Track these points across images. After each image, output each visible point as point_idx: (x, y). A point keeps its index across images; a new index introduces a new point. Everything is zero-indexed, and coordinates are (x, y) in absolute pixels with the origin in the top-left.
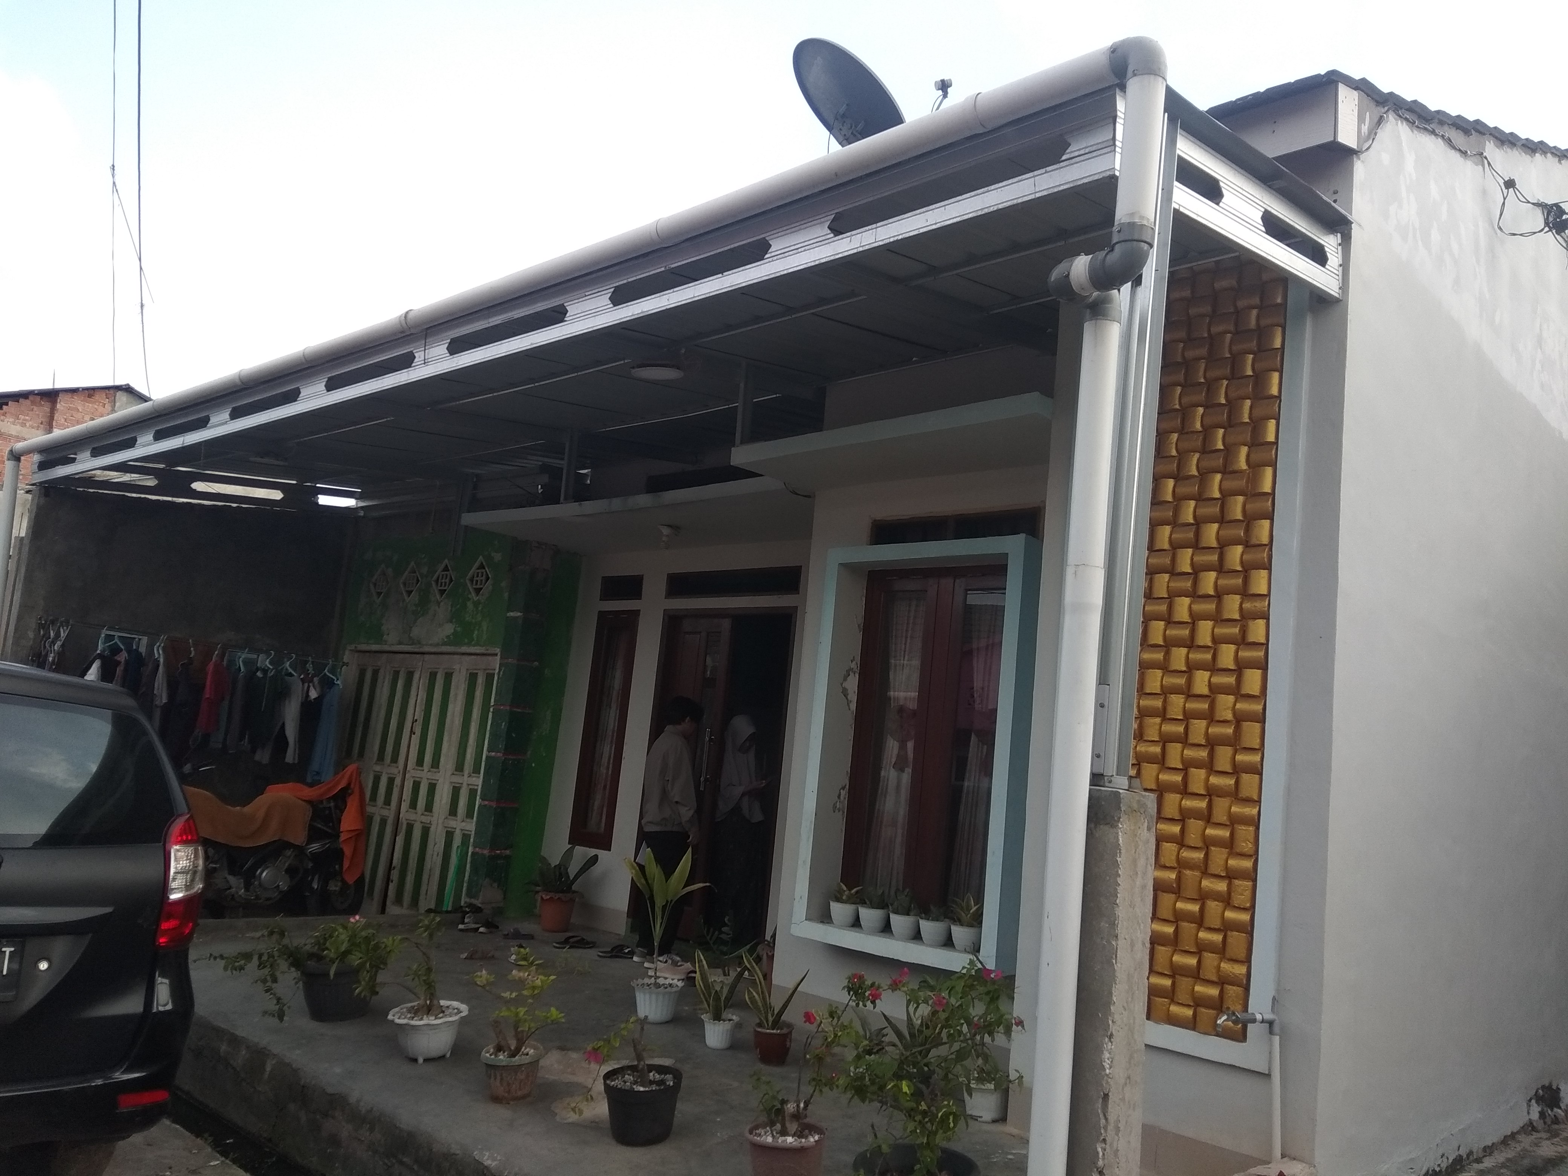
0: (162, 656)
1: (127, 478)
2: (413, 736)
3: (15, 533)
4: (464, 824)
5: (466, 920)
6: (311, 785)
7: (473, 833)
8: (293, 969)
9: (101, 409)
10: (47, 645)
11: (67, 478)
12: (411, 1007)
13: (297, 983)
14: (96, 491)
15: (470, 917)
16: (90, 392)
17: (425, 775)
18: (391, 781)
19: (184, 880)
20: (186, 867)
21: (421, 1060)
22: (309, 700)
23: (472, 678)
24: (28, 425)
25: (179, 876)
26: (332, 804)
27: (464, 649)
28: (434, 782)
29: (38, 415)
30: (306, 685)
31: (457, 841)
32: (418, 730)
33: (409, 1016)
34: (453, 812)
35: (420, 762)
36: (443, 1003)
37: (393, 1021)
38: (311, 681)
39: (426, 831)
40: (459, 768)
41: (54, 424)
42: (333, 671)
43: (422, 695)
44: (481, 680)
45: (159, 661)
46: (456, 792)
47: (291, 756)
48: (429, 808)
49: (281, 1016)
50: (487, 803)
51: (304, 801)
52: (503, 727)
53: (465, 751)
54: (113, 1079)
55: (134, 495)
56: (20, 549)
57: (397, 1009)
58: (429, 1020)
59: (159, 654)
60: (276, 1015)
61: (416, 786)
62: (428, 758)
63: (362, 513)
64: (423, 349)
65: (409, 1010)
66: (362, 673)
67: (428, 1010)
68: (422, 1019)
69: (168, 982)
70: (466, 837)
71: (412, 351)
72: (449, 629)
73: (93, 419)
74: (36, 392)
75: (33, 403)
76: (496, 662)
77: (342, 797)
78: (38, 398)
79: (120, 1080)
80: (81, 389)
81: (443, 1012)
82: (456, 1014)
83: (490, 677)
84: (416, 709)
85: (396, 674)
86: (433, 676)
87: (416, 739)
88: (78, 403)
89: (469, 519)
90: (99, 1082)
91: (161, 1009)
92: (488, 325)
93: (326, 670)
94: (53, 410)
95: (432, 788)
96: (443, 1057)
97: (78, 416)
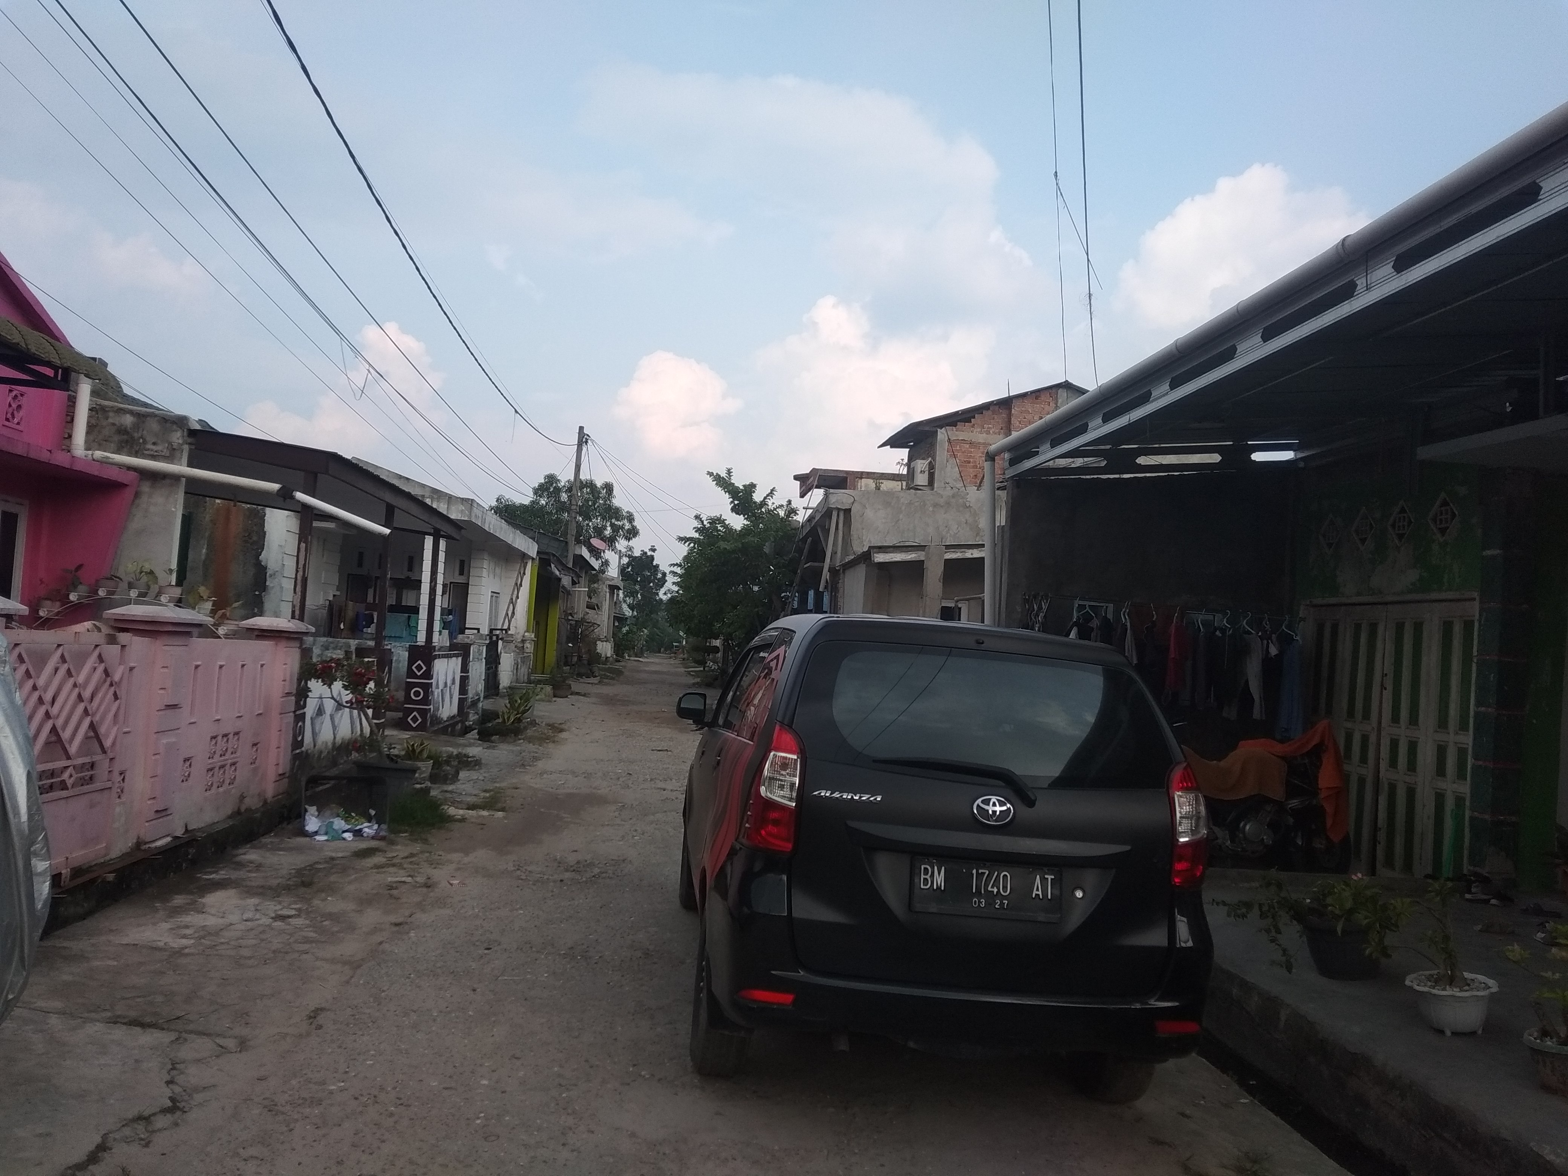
0: (1128, 620)
1: (1079, 462)
2: (1384, 691)
3: (998, 524)
4: (1455, 786)
5: (1473, 890)
6: (1281, 742)
7: (1469, 795)
8: (1295, 922)
9: (1047, 408)
10: (1033, 618)
11: (1032, 470)
12: (1430, 975)
13: (1301, 937)
14: (1057, 477)
15: (1477, 887)
16: (1036, 394)
17: (1403, 732)
18: (1365, 739)
19: (1189, 825)
20: (1189, 812)
21: (1448, 1033)
22: (1269, 657)
23: (1447, 627)
24: (991, 432)
25: (1184, 821)
26: (1306, 761)
27: (1434, 596)
28: (1415, 739)
29: (998, 422)
30: (1265, 642)
31: (1450, 804)
32: (1390, 686)
33: (1429, 984)
34: (1441, 771)
35: (1395, 719)
36: (1466, 975)
37: (1411, 988)
38: (1270, 638)
39: (1411, 792)
40: (1442, 724)
41: (1012, 427)
42: (1289, 627)
43: (1390, 647)
44: (1457, 628)
45: (1126, 625)
46: (1441, 751)
47: (1257, 713)
48: (1412, 766)
49: (1289, 968)
50: (1480, 763)
51: (1278, 756)
52: (1492, 679)
53: (1447, 707)
54: (1150, 1005)
55: (1088, 477)
56: (1003, 536)
57: (1415, 975)
58: (1453, 991)
59: (1125, 619)
60: (1284, 965)
61: (1394, 744)
62: (1404, 713)
63: (1302, 465)
64: (1365, 274)
65: (1429, 978)
66: (1321, 627)
67: (1451, 981)
68: (1444, 989)
69: (1186, 921)
70: (1459, 800)
71: (1353, 280)
72: (1412, 576)
73: (1041, 418)
74: (995, 402)
75: (994, 412)
76: (1474, 609)
77: (1317, 752)
78: (997, 408)
79: (1155, 1006)
80: (1029, 393)
81: (1469, 985)
82: (1484, 989)
83: (1468, 625)
84: (1383, 663)
85: (1358, 627)
86: (1400, 627)
87: (1388, 695)
88: (1028, 405)
89: (1425, 453)
90: (1138, 1006)
91: (1183, 945)
92: (1438, 230)
93: (1283, 627)
94: (1010, 415)
95: (1413, 746)
96: (1473, 1033)
97: (1029, 417)
